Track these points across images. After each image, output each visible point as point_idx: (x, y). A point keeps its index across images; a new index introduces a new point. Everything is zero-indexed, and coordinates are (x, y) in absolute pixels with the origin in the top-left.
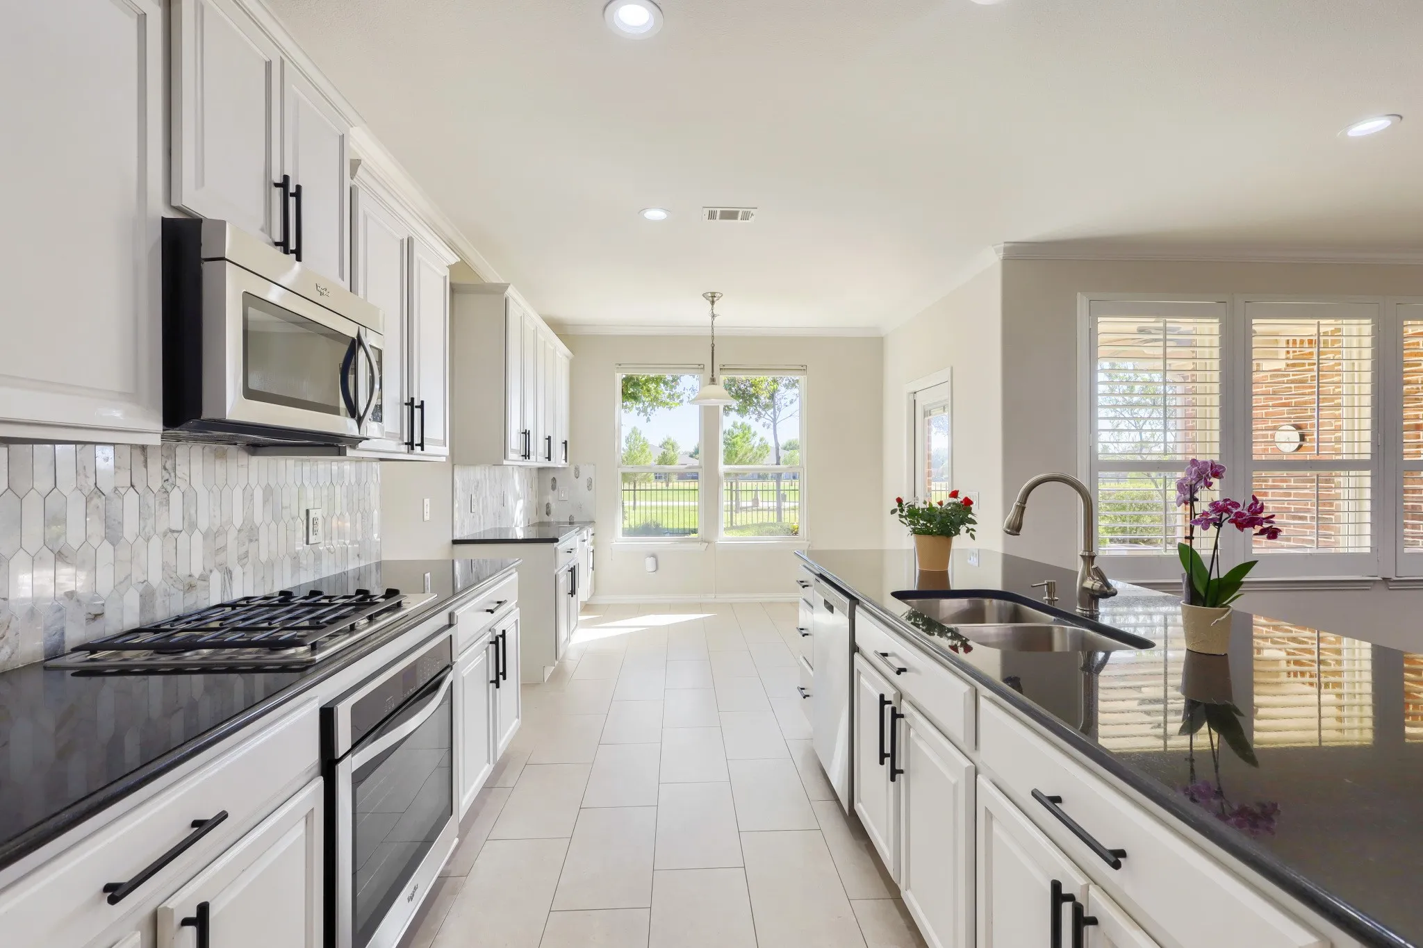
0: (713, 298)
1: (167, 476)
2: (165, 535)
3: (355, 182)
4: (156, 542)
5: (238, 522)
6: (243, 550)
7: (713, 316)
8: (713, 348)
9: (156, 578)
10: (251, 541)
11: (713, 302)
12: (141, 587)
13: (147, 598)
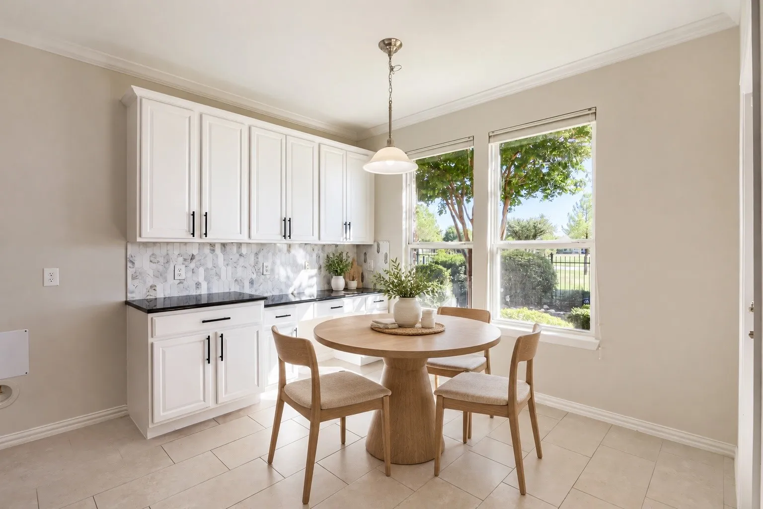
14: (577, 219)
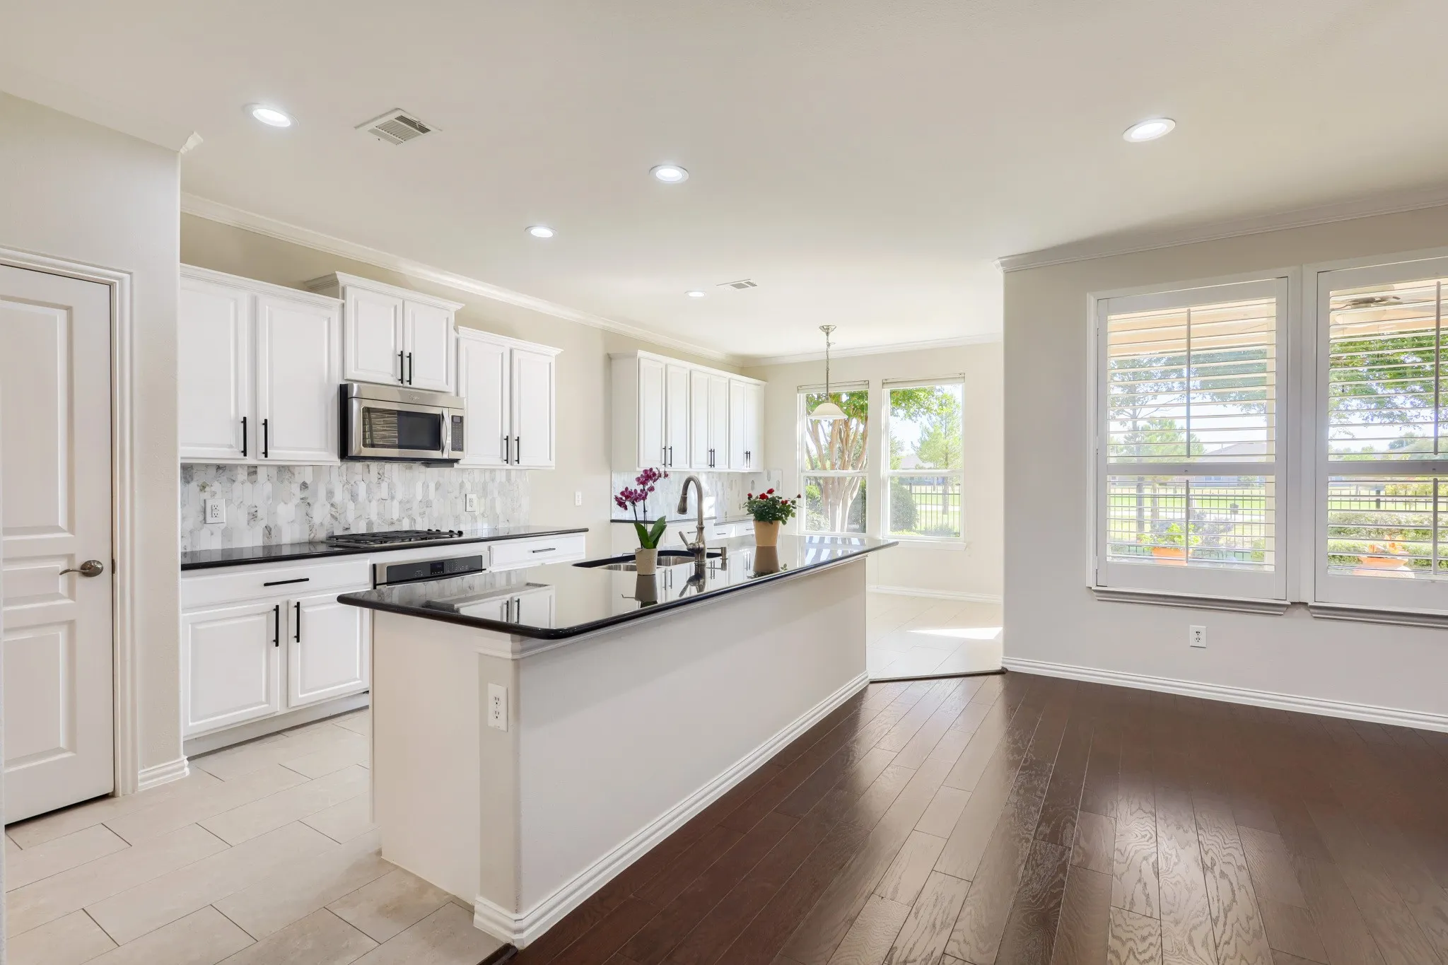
0: (827, 330)
1: (380, 477)
2: (378, 501)
3: (458, 336)
4: (374, 503)
5: (419, 497)
6: (422, 511)
7: (829, 345)
8: (827, 371)
9: (374, 517)
10: (427, 507)
11: (827, 334)
12: (367, 521)
13: (370, 524)
14: (931, 430)
